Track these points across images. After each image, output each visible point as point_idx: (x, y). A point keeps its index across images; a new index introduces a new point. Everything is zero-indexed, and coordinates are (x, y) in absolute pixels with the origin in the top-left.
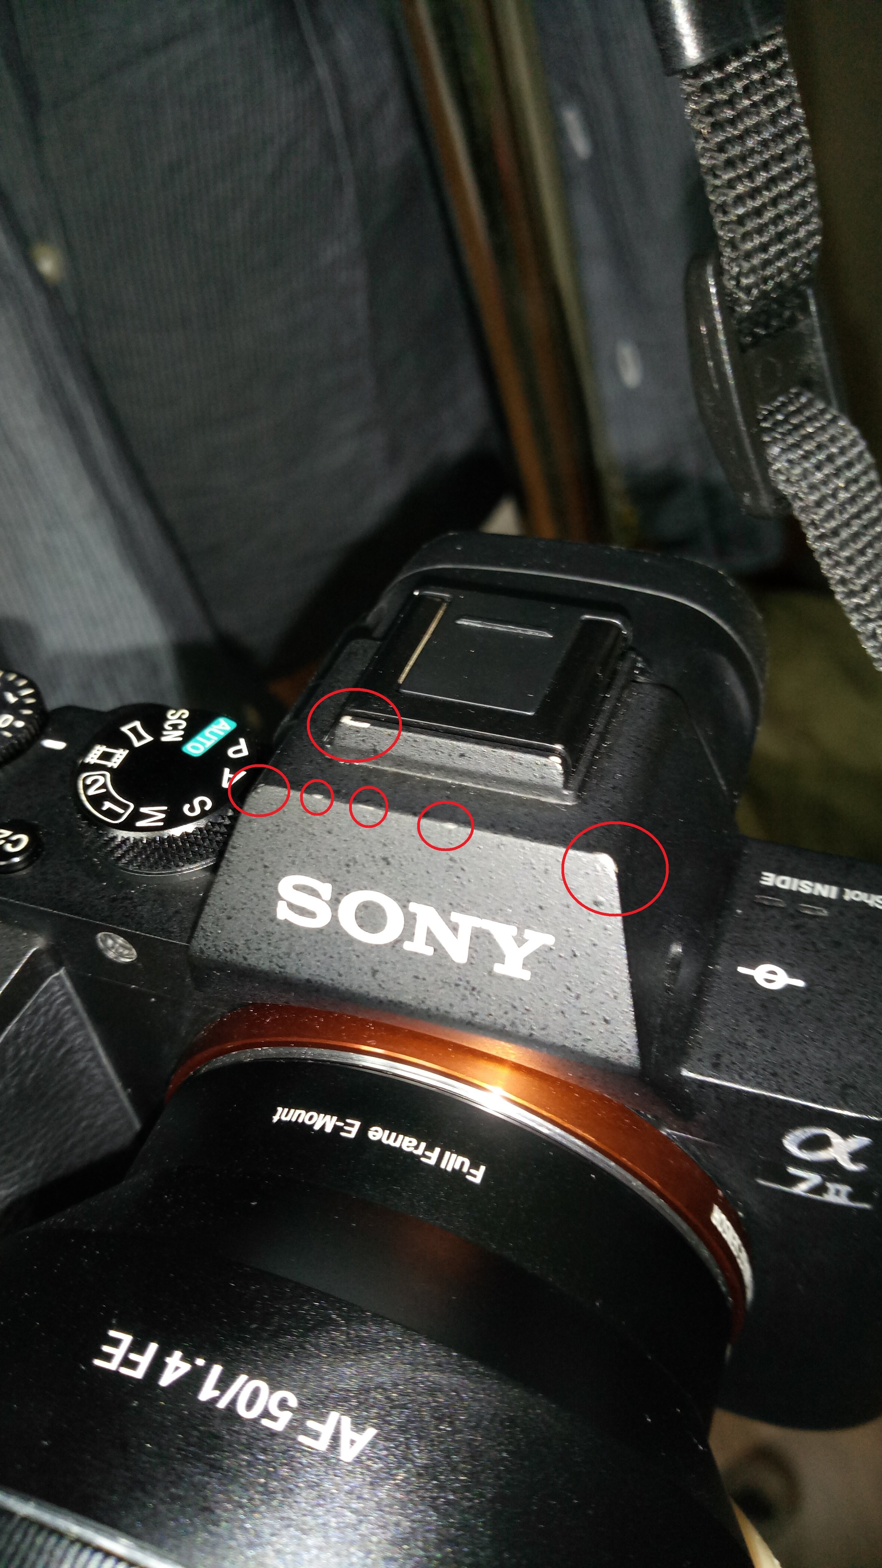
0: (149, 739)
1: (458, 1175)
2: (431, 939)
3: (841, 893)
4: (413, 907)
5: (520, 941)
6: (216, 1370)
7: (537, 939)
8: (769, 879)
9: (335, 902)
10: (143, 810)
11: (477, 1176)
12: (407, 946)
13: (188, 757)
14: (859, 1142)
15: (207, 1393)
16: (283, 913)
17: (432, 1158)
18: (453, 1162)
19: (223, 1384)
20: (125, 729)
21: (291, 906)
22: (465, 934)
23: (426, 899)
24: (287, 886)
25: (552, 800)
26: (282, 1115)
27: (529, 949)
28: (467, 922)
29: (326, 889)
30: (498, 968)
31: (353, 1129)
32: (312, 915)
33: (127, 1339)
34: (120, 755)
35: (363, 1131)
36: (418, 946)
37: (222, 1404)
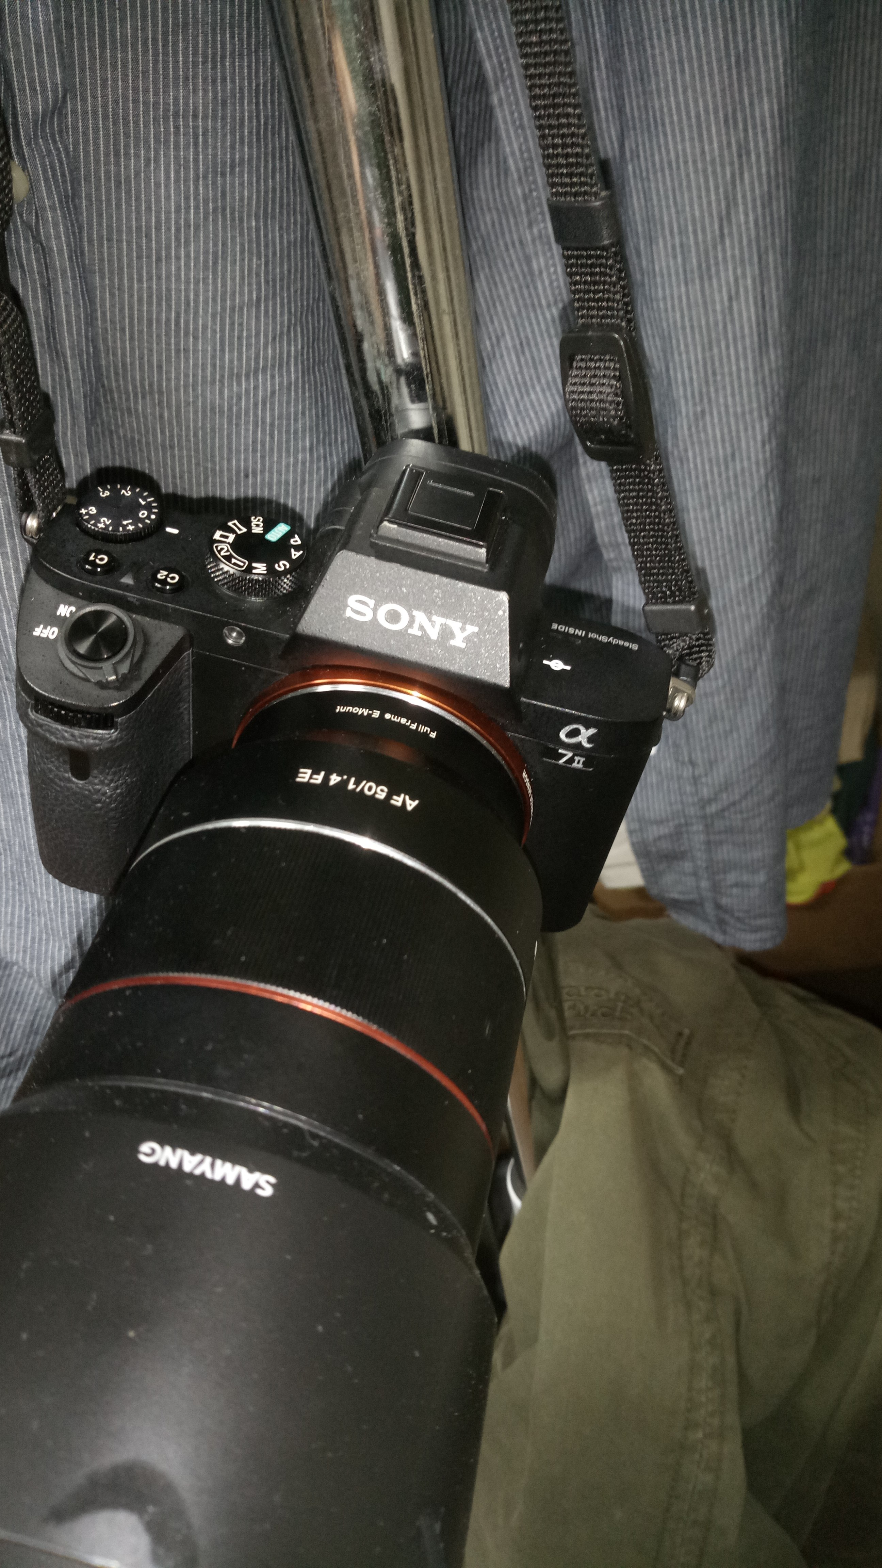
0: (245, 530)
1: (426, 734)
2: (421, 628)
3: (587, 634)
4: (415, 613)
5: (463, 629)
6: (353, 780)
7: (471, 629)
8: (555, 626)
9: (375, 610)
10: (254, 565)
11: (433, 735)
12: (410, 631)
13: (269, 542)
14: (592, 731)
15: (351, 786)
16: (349, 613)
17: (414, 727)
18: (424, 729)
19: (357, 783)
20: (230, 524)
21: (353, 610)
22: (438, 628)
23: (418, 609)
24: (352, 600)
25: (480, 568)
26: (339, 709)
27: (466, 634)
28: (439, 620)
29: (372, 603)
30: (452, 642)
31: (376, 714)
32: (364, 615)
33: (309, 771)
34: (231, 537)
35: (382, 715)
36: (415, 631)
37: (358, 789)
